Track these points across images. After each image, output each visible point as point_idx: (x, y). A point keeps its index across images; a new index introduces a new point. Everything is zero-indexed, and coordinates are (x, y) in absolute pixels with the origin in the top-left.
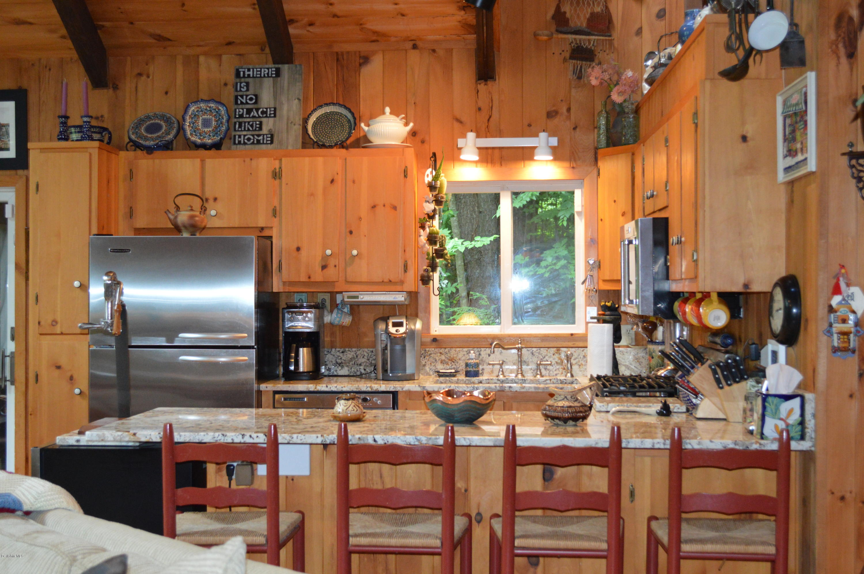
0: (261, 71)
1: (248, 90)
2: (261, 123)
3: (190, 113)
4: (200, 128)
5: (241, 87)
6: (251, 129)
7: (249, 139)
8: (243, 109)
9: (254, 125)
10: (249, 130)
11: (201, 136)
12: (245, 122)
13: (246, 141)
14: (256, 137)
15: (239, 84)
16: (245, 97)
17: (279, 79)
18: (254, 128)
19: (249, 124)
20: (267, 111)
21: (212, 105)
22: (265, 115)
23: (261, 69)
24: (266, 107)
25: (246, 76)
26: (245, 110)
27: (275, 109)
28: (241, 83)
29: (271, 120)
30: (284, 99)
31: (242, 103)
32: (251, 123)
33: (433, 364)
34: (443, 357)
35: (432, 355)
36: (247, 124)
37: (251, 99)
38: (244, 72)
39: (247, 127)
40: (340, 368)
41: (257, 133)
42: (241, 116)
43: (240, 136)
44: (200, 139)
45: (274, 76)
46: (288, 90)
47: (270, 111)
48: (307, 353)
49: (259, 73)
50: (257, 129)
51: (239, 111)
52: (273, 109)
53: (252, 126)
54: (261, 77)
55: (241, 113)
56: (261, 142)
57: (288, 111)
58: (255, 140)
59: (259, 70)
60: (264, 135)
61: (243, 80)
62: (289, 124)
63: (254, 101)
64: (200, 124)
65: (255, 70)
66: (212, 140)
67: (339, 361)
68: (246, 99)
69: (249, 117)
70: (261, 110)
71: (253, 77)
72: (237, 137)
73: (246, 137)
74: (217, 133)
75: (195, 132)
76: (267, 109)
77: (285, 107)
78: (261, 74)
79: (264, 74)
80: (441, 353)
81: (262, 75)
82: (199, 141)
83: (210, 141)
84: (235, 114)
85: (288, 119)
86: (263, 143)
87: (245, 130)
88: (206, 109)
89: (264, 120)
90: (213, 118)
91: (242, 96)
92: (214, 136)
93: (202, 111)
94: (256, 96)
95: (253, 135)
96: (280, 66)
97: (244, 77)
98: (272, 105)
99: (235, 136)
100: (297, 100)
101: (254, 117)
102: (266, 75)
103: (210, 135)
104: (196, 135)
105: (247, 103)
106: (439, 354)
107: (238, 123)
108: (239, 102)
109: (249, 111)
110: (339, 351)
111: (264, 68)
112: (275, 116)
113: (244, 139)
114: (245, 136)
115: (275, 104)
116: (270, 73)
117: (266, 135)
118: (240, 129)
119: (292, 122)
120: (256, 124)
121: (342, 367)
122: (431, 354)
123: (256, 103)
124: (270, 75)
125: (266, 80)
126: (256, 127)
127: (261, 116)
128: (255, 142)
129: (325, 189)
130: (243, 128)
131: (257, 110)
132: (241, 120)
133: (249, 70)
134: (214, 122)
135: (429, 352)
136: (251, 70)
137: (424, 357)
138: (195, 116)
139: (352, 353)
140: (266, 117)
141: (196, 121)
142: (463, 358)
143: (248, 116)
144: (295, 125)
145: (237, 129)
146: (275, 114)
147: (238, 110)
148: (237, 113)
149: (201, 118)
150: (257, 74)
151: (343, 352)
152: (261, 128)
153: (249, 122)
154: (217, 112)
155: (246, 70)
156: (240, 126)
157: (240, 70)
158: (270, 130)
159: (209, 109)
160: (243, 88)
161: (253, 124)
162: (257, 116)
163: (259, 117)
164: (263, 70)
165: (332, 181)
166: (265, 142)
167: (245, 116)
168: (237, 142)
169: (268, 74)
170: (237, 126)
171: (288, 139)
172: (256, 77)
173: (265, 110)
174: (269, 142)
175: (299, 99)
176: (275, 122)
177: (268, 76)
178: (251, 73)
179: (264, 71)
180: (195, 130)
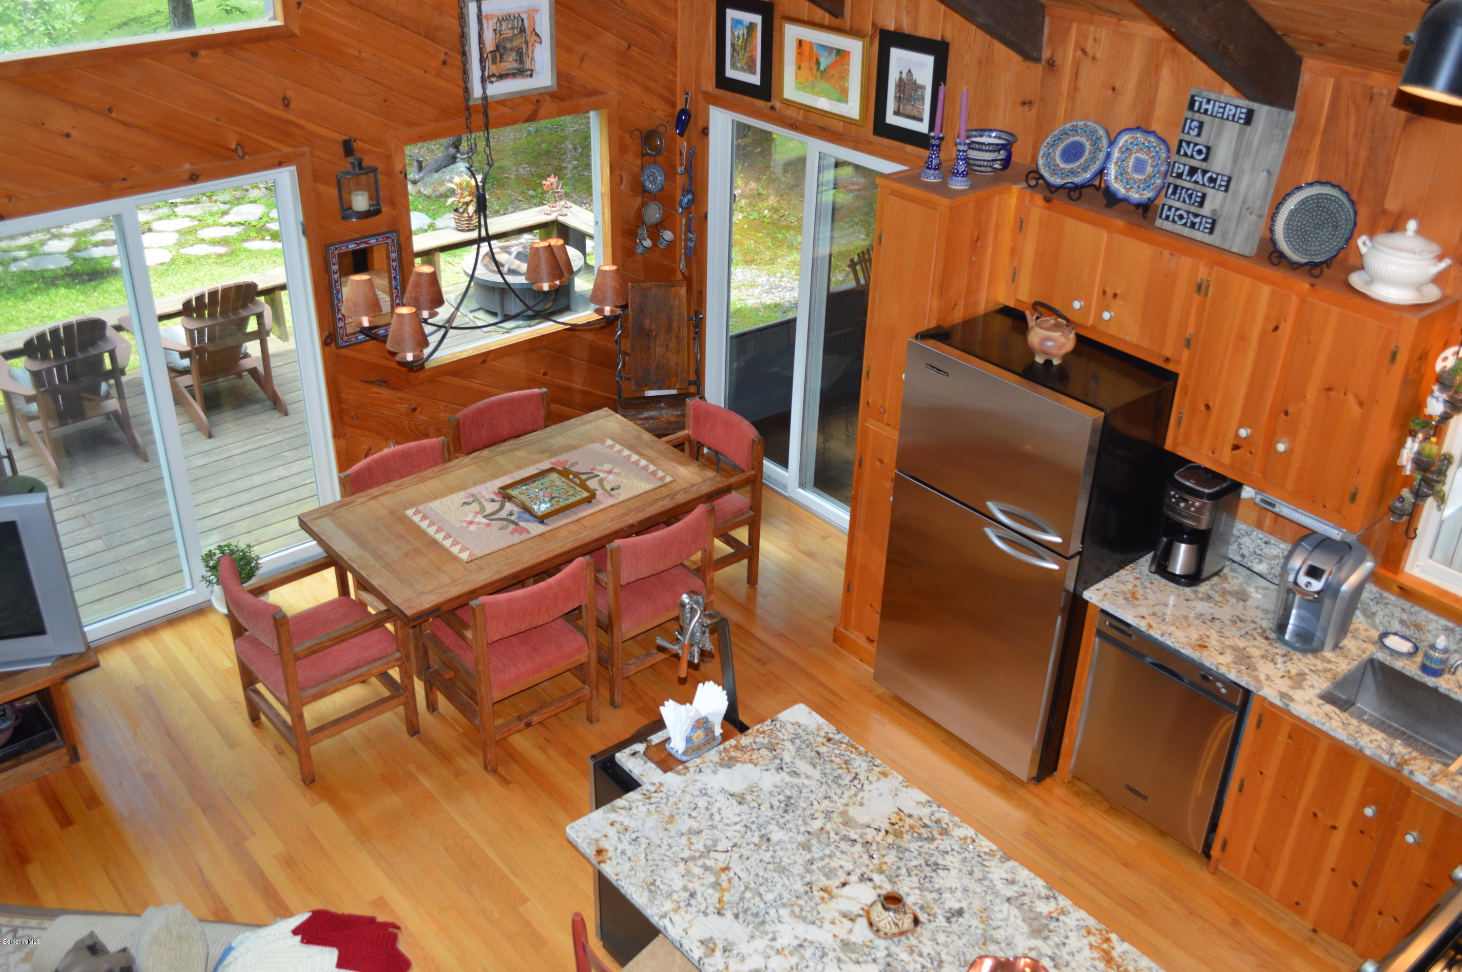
0: (1225, 108)
1: (1199, 135)
2: (1204, 196)
3: (1121, 144)
4: (1129, 170)
5: (1190, 128)
6: (1187, 201)
7: (1181, 217)
8: (1185, 165)
9: (1194, 196)
10: (1184, 201)
11: (1128, 184)
12: (1183, 188)
13: (1176, 218)
14: (1191, 216)
15: (1189, 121)
16: (1192, 145)
17: (1249, 128)
18: (1192, 201)
19: (1186, 192)
20: (1216, 179)
21: (1152, 140)
22: (1212, 185)
23: (1226, 104)
24: (1218, 171)
25: (1202, 111)
26: (1187, 168)
27: (1230, 179)
28: (1192, 120)
29: (1221, 195)
30: (1247, 166)
31: (1186, 154)
32: (1190, 192)
33: (1386, 618)
34: (1405, 617)
35: (1389, 606)
36: (1184, 191)
37: (1200, 152)
38: (1201, 103)
39: (1182, 196)
40: (1257, 561)
41: (1193, 209)
42: (1180, 176)
43: (1170, 208)
44: (1125, 188)
45: (1242, 121)
46: (1257, 152)
47: (1222, 180)
48: (1185, 552)
49: (1221, 110)
50: (1196, 204)
51: (1179, 168)
52: (1226, 179)
53: (1190, 196)
54: (1222, 118)
55: (1180, 171)
56: (1197, 227)
57: (1249, 187)
58: (1189, 221)
59: (1223, 105)
60: (1203, 217)
61: (1197, 116)
62: (1244, 210)
63: (1203, 156)
64: (1131, 164)
65: (1217, 104)
66: (1141, 195)
67: (1259, 552)
68: (1193, 151)
69: (1190, 181)
70: (1209, 175)
71: (1211, 115)
72: (1166, 207)
73: (1178, 213)
74: (1149, 187)
75: (1121, 174)
76: (1218, 174)
77: (1245, 180)
78: (1223, 113)
79: (1228, 115)
80: (1403, 609)
81: (1225, 117)
82: (1123, 191)
83: (1137, 196)
84: (1172, 172)
85: (1244, 202)
86: (1199, 229)
87: (1179, 200)
88: (1143, 144)
89: (1210, 192)
90: (1150, 161)
91: (1188, 143)
92: (1144, 190)
93: (1136, 144)
94: (1208, 149)
95: (1188, 212)
96: (1255, 106)
97: (1199, 111)
98: (1227, 172)
99: (1164, 205)
100: (1265, 174)
101: (1196, 182)
102: (1231, 118)
103: (1139, 187)
104: (1121, 181)
105: (1192, 157)
106: (1400, 610)
107: (1172, 186)
108: (1182, 152)
109: (1193, 171)
110: (1261, 539)
111: (1231, 105)
112: (1226, 191)
113: (1174, 215)
114: (1177, 209)
115: (1232, 170)
116: (1237, 116)
117: (1207, 217)
118: (1173, 197)
119: (1248, 208)
120: (1197, 196)
121: (1261, 562)
122: (1388, 604)
123: (1205, 160)
124: (1236, 119)
125: (1229, 124)
126: (1196, 201)
127: (1207, 184)
128: (1188, 224)
129: (1263, 334)
130: (1177, 195)
131: (1205, 172)
132: (1179, 182)
133: (1208, 101)
134: (1149, 168)
135: (1386, 601)
136: (1212, 102)
137: (1377, 603)
138: (1126, 150)
139: (1279, 550)
140: (1214, 187)
141: (1127, 158)
142: (1433, 632)
143: (1188, 178)
144: (1251, 213)
145: (1168, 195)
146: (1227, 187)
147: (1177, 165)
148: (1175, 170)
149: (1134, 156)
150: (1218, 112)
151: (1266, 543)
152: (1201, 204)
153: (1188, 189)
154: (1157, 152)
155: (1205, 100)
156: (1174, 193)
157: (1196, 98)
158: (1214, 212)
159: (1147, 144)
160: (1193, 130)
161: (1192, 194)
162: (1201, 182)
163: (1204, 185)
164: (1228, 107)
165: (1276, 328)
166: (1201, 229)
167: (1184, 177)
168: (1164, 216)
169: (1234, 115)
170: (1170, 191)
171: (1235, 234)
172: (1216, 117)
173: (1214, 176)
174: (1207, 231)
175: (1269, 173)
176: (1225, 199)
177: (1233, 120)
178: (1210, 107)
179: (1230, 110)
180: (1122, 173)
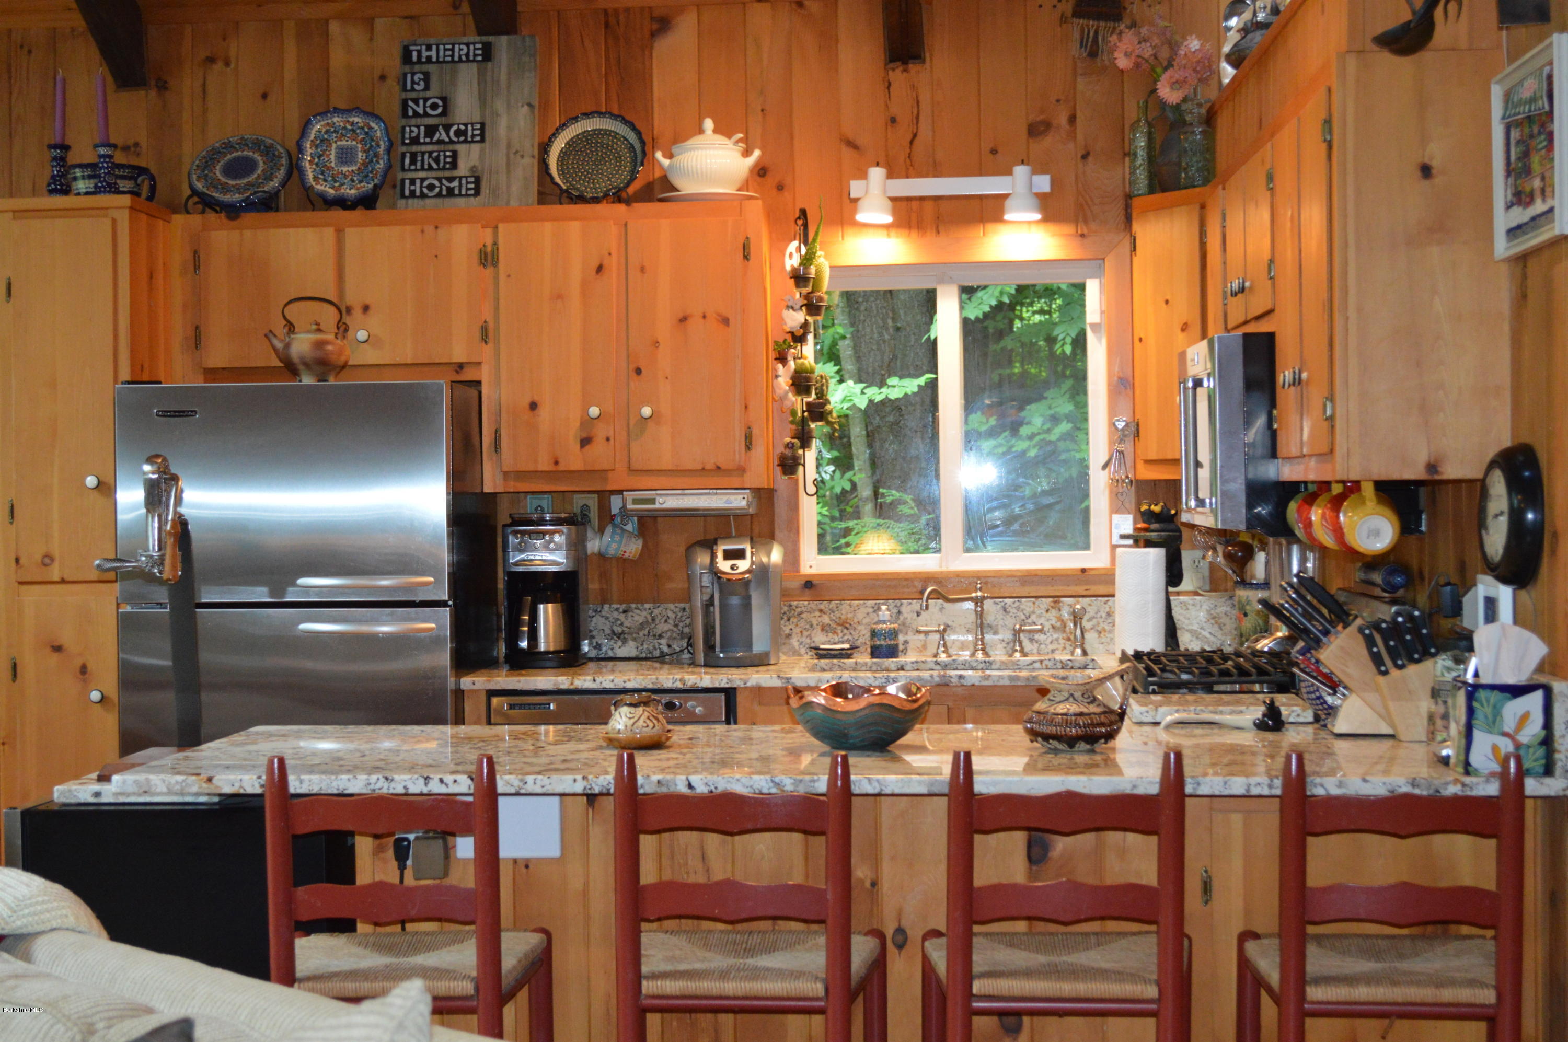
0: (453, 50)
1: (427, 88)
2: (455, 155)
3: (312, 137)
4: (333, 165)
5: (413, 82)
6: (435, 166)
7: (431, 187)
8: (418, 127)
9: (442, 158)
10: (430, 168)
11: (336, 181)
12: (423, 153)
13: (425, 190)
14: (444, 182)
15: (409, 76)
16: (421, 102)
17: (489, 64)
18: (441, 165)
19: (430, 156)
20: (466, 130)
21: (356, 120)
22: (462, 139)
23: (453, 45)
24: (465, 121)
25: (424, 60)
26: (422, 128)
27: (483, 125)
28: (413, 74)
29: (476, 148)
30: (500, 105)
31: (416, 114)
32: (435, 154)
33: (805, 633)
34: (826, 619)
35: (803, 616)
36: (426, 157)
37: (434, 106)
38: (419, 52)
39: (426, 162)
40: (620, 643)
41: (447, 174)
42: (415, 141)
43: (413, 182)
44: (333, 187)
45: (480, 58)
46: (509, 87)
47: (473, 130)
48: (554, 613)
49: (450, 53)
50: (448, 166)
51: (411, 131)
52: (478, 126)
53: (437, 160)
54: (453, 61)
55: (414, 135)
56: (456, 192)
57: (510, 128)
58: (444, 188)
59: (450, 47)
60: (461, 178)
61: (417, 68)
62: (512, 156)
63: (440, 110)
64: (332, 157)
65: (441, 47)
66: (358, 189)
67: (618, 629)
68: (425, 107)
69: (431, 143)
70: (455, 127)
71: (438, 62)
72: (407, 182)
73: (426, 183)
74: (367, 176)
75: (323, 173)
76: (466, 125)
77: (503, 122)
78: (453, 56)
79: (460, 56)
80: (821, 611)
81: (456, 59)
82: (332, 191)
83: (353, 192)
84: (403, 138)
85: (509, 146)
86: (460, 195)
87: (423, 169)
88: (344, 128)
89: (461, 149)
90: (359, 146)
91: (416, 101)
92: (361, 182)
93: (335, 131)
94: (444, 99)
95: (439, 179)
96: (491, 39)
97: (419, 61)
98: (477, 118)
99: (403, 181)
100: (526, 107)
101: (440, 142)
102: (464, 58)
103: (353, 181)
104: (325, 180)
105: (426, 115)
106: (817, 614)
107: (408, 155)
108: (410, 113)
109: (431, 131)
110: (617, 609)
111: (460, 44)
112: (483, 140)
113: (421, 187)
114: (423, 180)
115: (483, 115)
116: (471, 54)
117: (466, 177)
118: (413, 167)
119: (517, 152)
120: (446, 157)
121: (625, 641)
122: (802, 613)
123: (444, 114)
124: (471, 58)
125: (463, 66)
126: (445, 163)
127: (455, 139)
128: (444, 193)
129: (585, 284)
130: (419, 164)
131: (447, 128)
132: (415, 148)
133: (429, 48)
134: (360, 154)
135: (799, 610)
136: (434, 47)
137: (789, 620)
138: (323, 142)
139: (644, 614)
140: (466, 141)
141: (324, 151)
142: (865, 621)
143: (428, 140)
144: (522, 156)
145: (406, 167)
146: (482, 135)
147: (407, 129)
148: (407, 136)
149: (334, 145)
150: (445, 56)
151: (625, 612)
152: (454, 165)
153: (430, 153)
154: (367, 133)
155: (424, 47)
156: (413, 161)
157: (412, 48)
158: (473, 169)
159: (349, 127)
160: (418, 84)
161: (439, 156)
162: (447, 140)
163: (452, 142)
164: (457, 47)
165: (600, 269)
166: (463, 192)
167: (422, 141)
168: (407, 193)
169: (467, 55)
170: (407, 161)
171: (509, 187)
172: (444, 62)
173: (462, 127)
174: (472, 192)
175: (530, 105)
176: (482, 151)
177: (468, 60)
178: (433, 53)
179: (460, 50)
180: (323, 171)
